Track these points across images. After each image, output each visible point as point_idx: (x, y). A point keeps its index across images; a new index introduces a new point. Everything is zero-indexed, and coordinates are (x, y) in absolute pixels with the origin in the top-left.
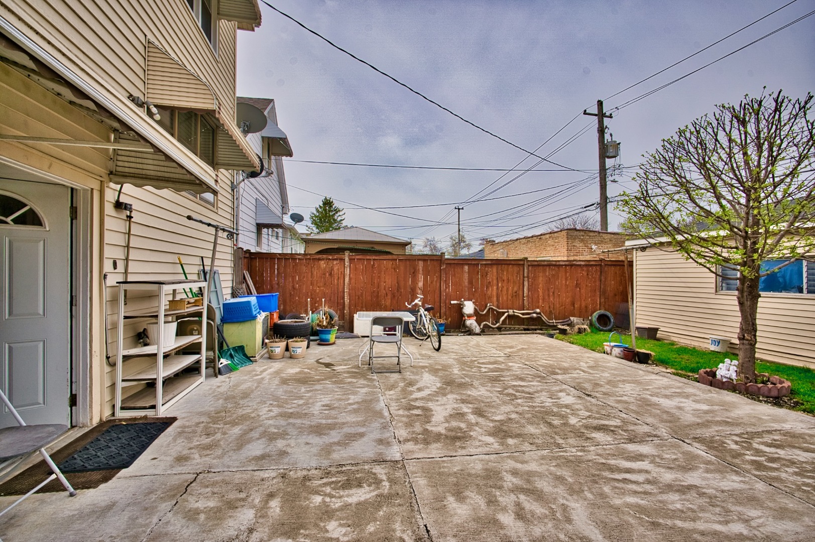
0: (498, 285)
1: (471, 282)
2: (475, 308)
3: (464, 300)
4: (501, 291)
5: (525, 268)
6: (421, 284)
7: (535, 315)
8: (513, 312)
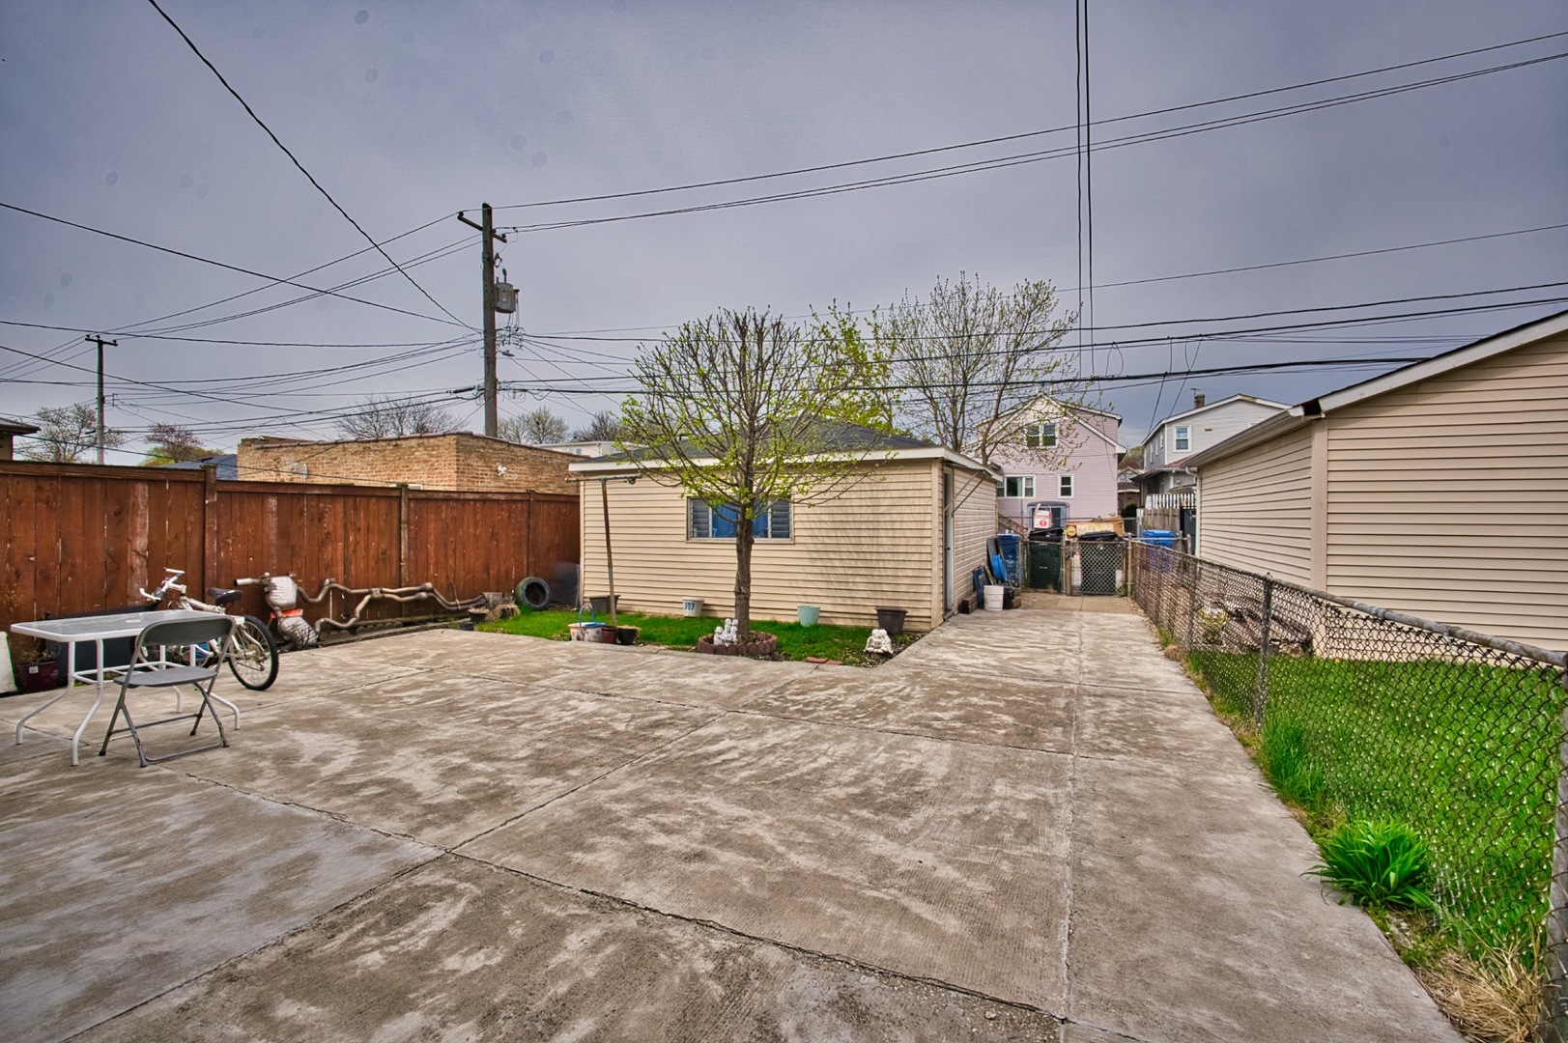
0: (346, 539)
1: (284, 533)
2: (299, 592)
3: (272, 576)
4: (355, 551)
5: (403, 504)
7: (424, 594)
8: (382, 592)
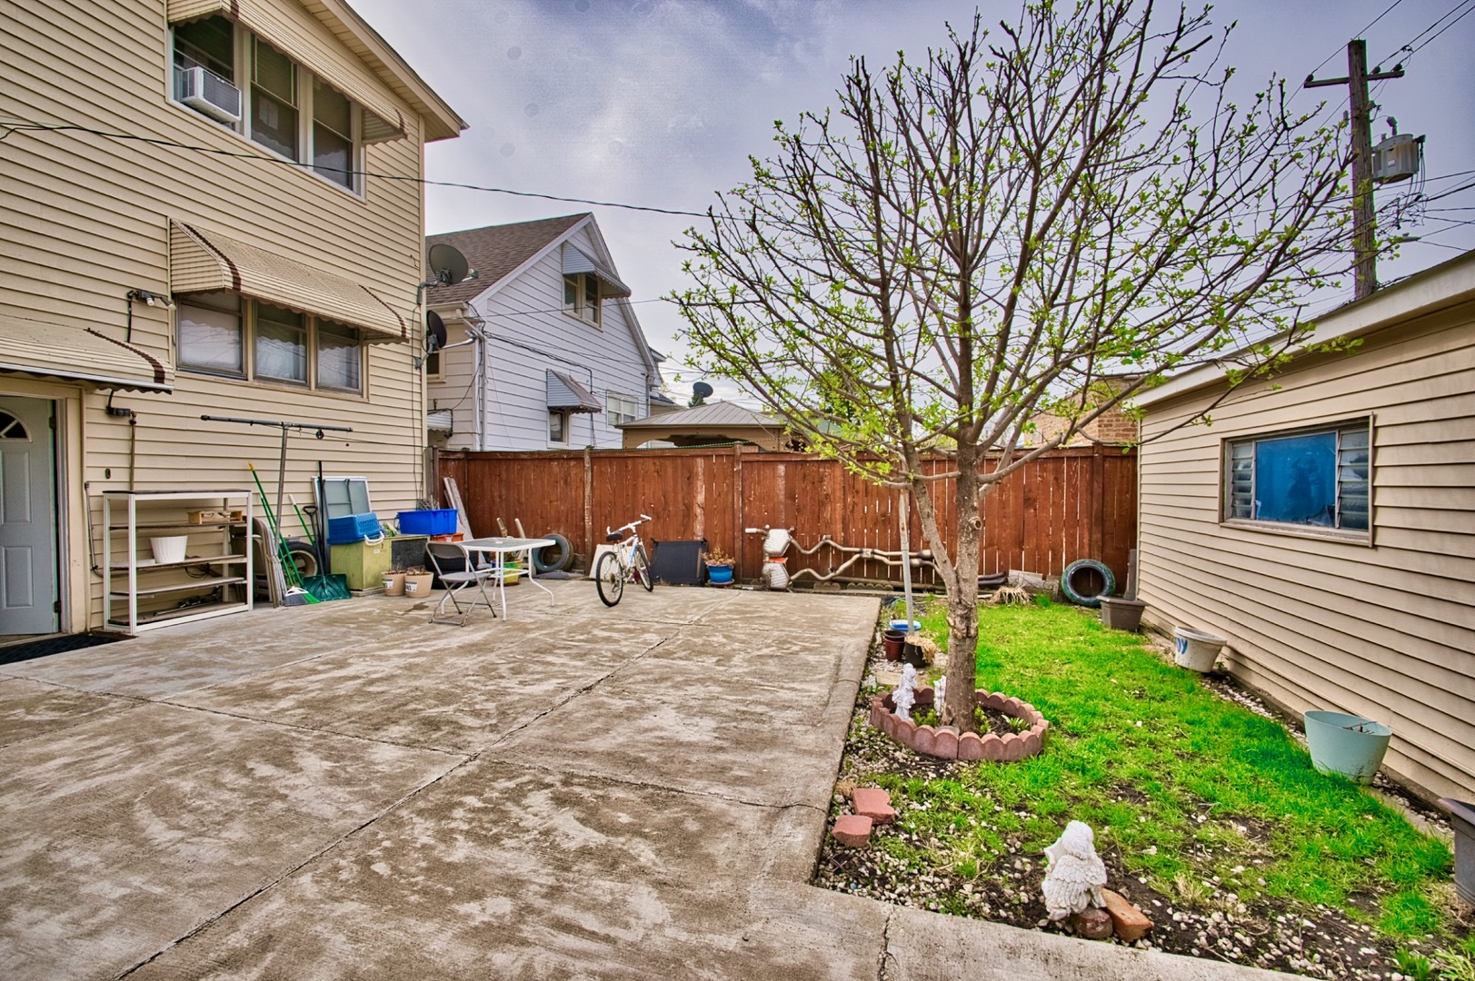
1: (790, 493)
2: (790, 543)
6: (701, 498)
8: (873, 553)
